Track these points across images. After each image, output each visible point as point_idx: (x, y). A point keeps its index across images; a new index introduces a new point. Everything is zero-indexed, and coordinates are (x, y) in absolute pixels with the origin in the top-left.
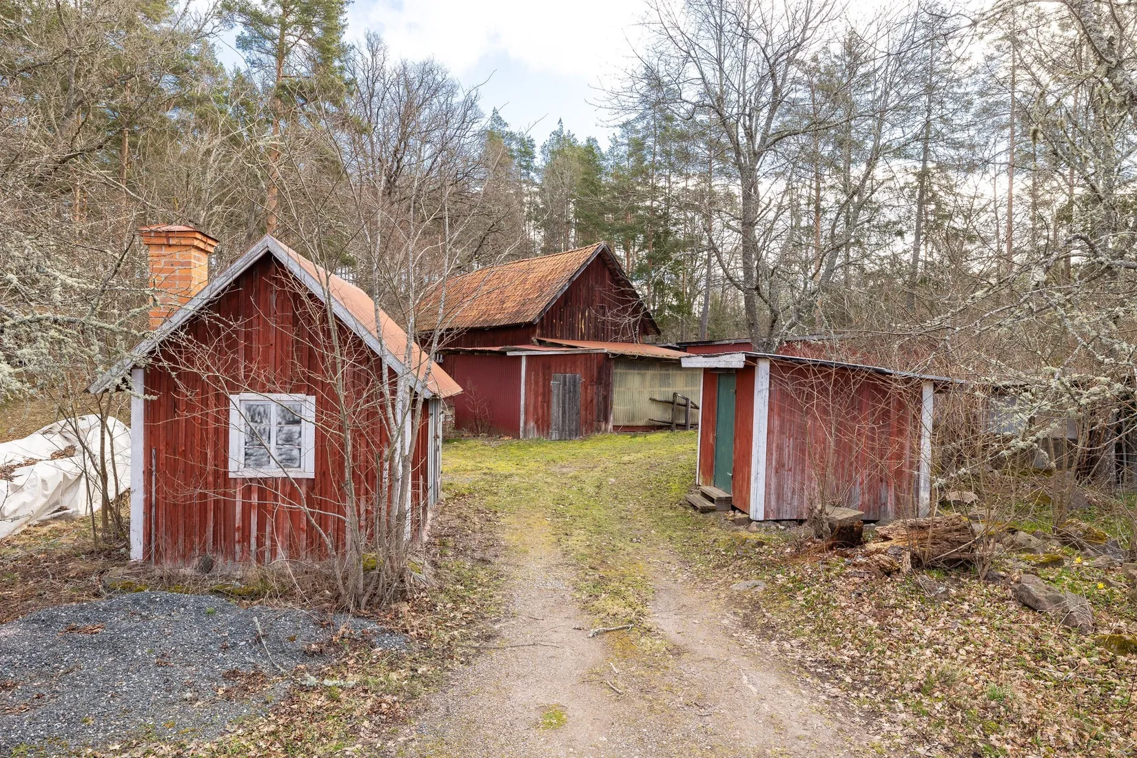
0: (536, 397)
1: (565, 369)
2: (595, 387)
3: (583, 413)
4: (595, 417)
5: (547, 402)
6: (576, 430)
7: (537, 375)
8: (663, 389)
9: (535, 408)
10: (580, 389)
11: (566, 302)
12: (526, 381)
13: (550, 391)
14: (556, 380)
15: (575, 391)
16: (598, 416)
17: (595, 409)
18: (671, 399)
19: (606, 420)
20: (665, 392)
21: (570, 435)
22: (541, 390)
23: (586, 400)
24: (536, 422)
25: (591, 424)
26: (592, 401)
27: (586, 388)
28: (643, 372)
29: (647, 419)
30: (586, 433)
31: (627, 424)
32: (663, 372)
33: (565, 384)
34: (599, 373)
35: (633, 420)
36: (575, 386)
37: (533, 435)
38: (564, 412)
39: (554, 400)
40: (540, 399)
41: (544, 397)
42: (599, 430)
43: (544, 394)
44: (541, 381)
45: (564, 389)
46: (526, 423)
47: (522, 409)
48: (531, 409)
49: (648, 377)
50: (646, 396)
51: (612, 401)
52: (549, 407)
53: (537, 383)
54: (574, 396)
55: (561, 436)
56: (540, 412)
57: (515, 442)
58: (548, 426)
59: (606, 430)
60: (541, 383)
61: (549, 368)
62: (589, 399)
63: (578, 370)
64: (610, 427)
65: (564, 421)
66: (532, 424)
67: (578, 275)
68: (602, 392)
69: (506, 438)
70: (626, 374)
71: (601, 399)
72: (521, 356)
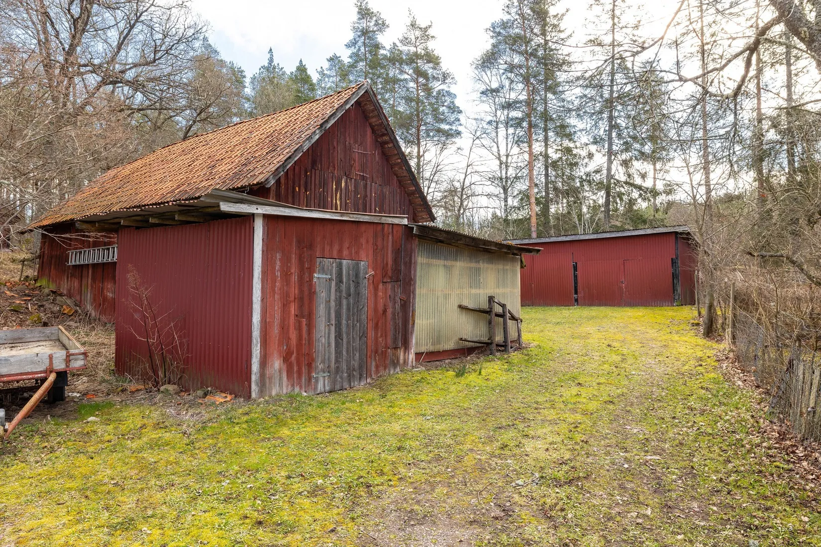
0: (285, 306)
1: (340, 251)
2: (389, 286)
3: (371, 334)
4: (390, 341)
5: (307, 314)
6: (361, 367)
7: (286, 260)
8: (474, 291)
9: (284, 328)
10: (366, 291)
11: (314, 163)
12: (264, 273)
13: (312, 294)
14: (323, 271)
15: (358, 294)
16: (395, 340)
17: (390, 326)
18: (485, 306)
19: (406, 345)
20: (477, 297)
21: (350, 378)
22: (294, 291)
23: (376, 310)
24: (286, 359)
25: (384, 354)
26: (385, 311)
27: (376, 289)
28: (449, 263)
29: (456, 338)
30: (377, 371)
31: (431, 348)
32: (473, 265)
33: (340, 281)
34: (396, 260)
35: (439, 342)
36: (357, 284)
37: (280, 387)
38: (339, 336)
39: (321, 311)
40: (293, 309)
41: (301, 307)
42: (395, 363)
43: (300, 299)
44: (294, 270)
45: (338, 289)
46: (263, 363)
47: (256, 333)
48: (276, 330)
49: (456, 272)
50: (454, 302)
51: (414, 311)
52: (311, 326)
53: (286, 275)
54: (357, 302)
55: (334, 382)
56: (293, 335)
57: (241, 408)
58: (309, 365)
59: (405, 362)
60: (294, 278)
61: (311, 247)
62: (381, 308)
63: (363, 254)
64: (412, 356)
65: (338, 353)
66: (277, 364)
67: (332, 122)
68: (399, 295)
69: (219, 398)
70: (429, 265)
71: (398, 306)
72: (252, 216)
